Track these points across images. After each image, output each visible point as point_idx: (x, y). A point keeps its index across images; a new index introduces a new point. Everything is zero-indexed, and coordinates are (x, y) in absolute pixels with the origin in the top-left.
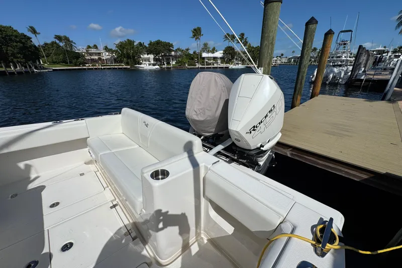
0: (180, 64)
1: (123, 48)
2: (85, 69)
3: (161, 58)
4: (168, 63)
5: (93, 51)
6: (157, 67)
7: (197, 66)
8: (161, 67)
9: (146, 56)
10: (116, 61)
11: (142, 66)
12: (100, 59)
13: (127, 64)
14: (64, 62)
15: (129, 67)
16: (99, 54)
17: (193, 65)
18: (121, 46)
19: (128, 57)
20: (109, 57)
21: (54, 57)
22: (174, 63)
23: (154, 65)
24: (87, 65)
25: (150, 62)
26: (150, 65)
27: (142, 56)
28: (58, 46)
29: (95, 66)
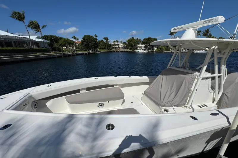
0: (159, 50)
1: (130, 42)
2: (112, 52)
3: (149, 46)
4: (153, 49)
5: (116, 43)
6: (146, 51)
7: (171, 51)
8: (148, 51)
9: (140, 45)
10: (125, 48)
11: (138, 50)
12: (119, 47)
13: (131, 49)
14: (105, 49)
15: (131, 51)
16: (118, 45)
17: (168, 51)
18: (129, 41)
19: (132, 46)
20: (122, 46)
21: (101, 47)
22: (156, 49)
23: (145, 50)
24: (113, 50)
25: (142, 48)
26: (142, 50)
27: (138, 45)
28: (103, 42)
29: (116, 50)
